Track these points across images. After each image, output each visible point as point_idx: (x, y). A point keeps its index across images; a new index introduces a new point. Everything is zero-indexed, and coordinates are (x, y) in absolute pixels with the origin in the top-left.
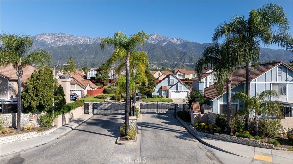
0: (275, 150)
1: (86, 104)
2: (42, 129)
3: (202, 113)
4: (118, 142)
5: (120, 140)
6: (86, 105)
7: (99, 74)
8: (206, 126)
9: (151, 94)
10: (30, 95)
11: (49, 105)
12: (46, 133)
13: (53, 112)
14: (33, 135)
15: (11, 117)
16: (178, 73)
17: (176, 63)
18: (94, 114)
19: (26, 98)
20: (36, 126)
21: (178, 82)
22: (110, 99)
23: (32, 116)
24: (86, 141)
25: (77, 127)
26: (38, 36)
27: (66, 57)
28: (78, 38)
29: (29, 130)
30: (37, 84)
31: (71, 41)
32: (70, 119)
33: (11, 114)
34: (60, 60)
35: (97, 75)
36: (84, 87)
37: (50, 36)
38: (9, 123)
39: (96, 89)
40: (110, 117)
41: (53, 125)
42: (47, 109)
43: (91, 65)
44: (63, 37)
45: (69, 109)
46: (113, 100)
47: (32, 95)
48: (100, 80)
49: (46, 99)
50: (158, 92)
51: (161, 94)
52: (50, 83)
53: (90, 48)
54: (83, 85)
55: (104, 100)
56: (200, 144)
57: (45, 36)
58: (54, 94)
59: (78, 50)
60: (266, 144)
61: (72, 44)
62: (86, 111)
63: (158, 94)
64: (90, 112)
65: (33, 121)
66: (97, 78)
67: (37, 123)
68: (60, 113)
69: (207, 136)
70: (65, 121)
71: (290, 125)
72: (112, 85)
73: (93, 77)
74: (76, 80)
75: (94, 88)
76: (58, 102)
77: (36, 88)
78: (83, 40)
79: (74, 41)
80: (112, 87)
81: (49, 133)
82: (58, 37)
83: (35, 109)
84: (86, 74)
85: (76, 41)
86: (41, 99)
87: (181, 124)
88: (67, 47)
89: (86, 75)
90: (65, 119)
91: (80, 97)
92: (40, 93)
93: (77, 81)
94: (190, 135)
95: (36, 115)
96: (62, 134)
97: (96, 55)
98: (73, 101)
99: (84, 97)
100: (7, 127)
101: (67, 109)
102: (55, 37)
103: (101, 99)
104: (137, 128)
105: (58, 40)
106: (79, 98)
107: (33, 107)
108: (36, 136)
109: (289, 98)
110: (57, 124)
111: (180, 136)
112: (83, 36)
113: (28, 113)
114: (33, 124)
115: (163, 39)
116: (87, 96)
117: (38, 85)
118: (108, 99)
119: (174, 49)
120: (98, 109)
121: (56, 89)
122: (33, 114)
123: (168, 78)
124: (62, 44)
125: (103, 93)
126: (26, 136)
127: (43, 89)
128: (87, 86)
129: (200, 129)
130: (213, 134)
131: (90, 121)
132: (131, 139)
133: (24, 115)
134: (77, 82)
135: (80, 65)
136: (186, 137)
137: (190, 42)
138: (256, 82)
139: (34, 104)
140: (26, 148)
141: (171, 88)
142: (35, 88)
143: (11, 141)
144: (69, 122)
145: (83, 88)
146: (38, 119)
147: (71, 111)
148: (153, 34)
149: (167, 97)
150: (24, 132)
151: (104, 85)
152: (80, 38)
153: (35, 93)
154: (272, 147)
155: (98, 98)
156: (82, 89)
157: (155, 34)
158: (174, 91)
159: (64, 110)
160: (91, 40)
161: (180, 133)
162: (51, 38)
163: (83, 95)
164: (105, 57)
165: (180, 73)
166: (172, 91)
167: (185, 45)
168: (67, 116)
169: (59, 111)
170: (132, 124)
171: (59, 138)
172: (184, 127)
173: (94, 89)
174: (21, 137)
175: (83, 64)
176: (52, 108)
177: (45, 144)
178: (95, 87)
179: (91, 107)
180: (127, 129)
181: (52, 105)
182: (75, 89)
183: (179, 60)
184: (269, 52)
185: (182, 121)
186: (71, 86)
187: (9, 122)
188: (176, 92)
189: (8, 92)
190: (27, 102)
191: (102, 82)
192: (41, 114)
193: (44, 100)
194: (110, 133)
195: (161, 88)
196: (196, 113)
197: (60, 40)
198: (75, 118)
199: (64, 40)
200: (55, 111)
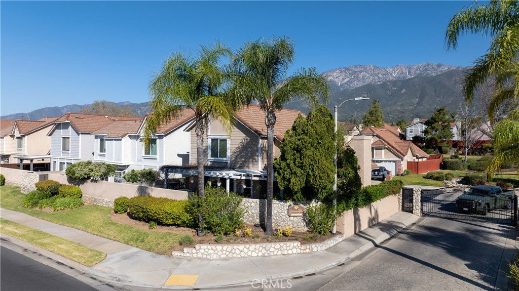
1: (406, 189)
2: (311, 238)
6: (406, 192)
7: (430, 130)
10: (288, 165)
11: (325, 188)
12: (319, 247)
13: (335, 202)
14: (293, 248)
15: (258, 206)
18: (425, 214)
19: (281, 171)
20: (300, 229)
22: (459, 182)
23: (293, 208)
25: (385, 241)
28: (388, 70)
29: (286, 236)
30: (302, 141)
31: (376, 77)
32: (372, 221)
33: (258, 200)
34: (358, 111)
35: (426, 132)
36: (401, 155)
37: (341, 72)
38: (255, 217)
39: (425, 159)
40: (466, 226)
41: (334, 231)
42: (323, 195)
44: (362, 71)
45: (368, 198)
46: (466, 184)
47: (292, 165)
48: (434, 143)
49: (319, 173)
52: (328, 140)
53: (411, 86)
54: (398, 151)
55: (446, 184)
57: (335, 74)
58: (336, 164)
59: (388, 92)
61: (379, 81)
62: (407, 205)
64: (414, 208)
65: (295, 219)
66: (426, 138)
67: (303, 224)
68: (348, 207)
70: (360, 225)
72: (461, 152)
73: (418, 137)
74: (385, 141)
75: (422, 158)
76: (345, 181)
77: (301, 150)
78: (397, 72)
79: (380, 76)
80: (460, 157)
81: (324, 248)
82: (355, 72)
83: (299, 195)
84: (405, 131)
85: (385, 76)
86: (308, 174)
88: (369, 88)
89: (404, 133)
90: (359, 220)
91: (393, 174)
92: (306, 161)
93: (387, 142)
95: (300, 207)
96: (353, 255)
97: (422, 97)
98: (378, 183)
99: (402, 175)
100: (252, 223)
101: (364, 198)
102: (350, 74)
103: (437, 180)
105: (354, 78)
106: (390, 177)
107: (293, 189)
108: (299, 251)
110: (343, 230)
112: (397, 66)
113: (286, 200)
114: (295, 225)
116: (408, 173)
117: (303, 144)
118: (454, 182)
120: (433, 203)
121: (340, 154)
122: (295, 204)
124: (360, 84)
125: (440, 169)
126: (280, 248)
127: (313, 152)
128: (406, 154)
131: (414, 229)
133: (279, 205)
134: (385, 143)
135: (393, 118)
139: (297, 183)
142: (297, 149)
143: (254, 254)
144: (370, 227)
145: (399, 158)
146: (304, 214)
147: (372, 204)
150: (276, 239)
151: (441, 152)
152: (391, 70)
153: (298, 160)
155: (429, 178)
156: (397, 159)
159: (357, 200)
160: (412, 71)
162: (343, 76)
163: (399, 172)
164: (439, 100)
168: (365, 213)
169: (347, 202)
171: (343, 264)
173: (420, 160)
174: (272, 249)
175: (397, 115)
176: (332, 194)
177: (314, 274)
178: (423, 156)
179: (417, 197)
181: (331, 189)
182: (383, 158)
186: (376, 153)
187: (255, 215)
189: (260, 159)
190: (284, 178)
191: (437, 146)
192: (311, 205)
193: (314, 175)
197: (357, 77)
198: (382, 218)
199: (365, 75)
200: (339, 202)
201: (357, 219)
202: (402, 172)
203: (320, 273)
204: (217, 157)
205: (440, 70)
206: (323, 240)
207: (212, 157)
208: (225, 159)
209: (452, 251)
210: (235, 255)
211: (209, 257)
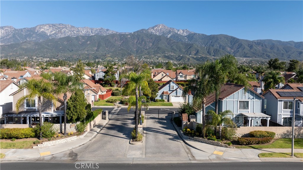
0: (229, 148)
2: (79, 134)
3: (189, 121)
4: (131, 142)
5: (132, 141)
6: (103, 112)
7: (106, 76)
8: (190, 132)
9: (155, 99)
10: (72, 112)
13: (85, 121)
14: (75, 138)
15: (60, 126)
16: (180, 75)
17: (182, 56)
18: (110, 119)
19: (69, 114)
20: (74, 132)
21: (178, 88)
23: (72, 125)
24: (110, 142)
25: (100, 131)
26: (38, 27)
27: (68, 49)
28: (79, 29)
29: (72, 135)
31: (73, 33)
32: (94, 125)
33: (59, 124)
34: (61, 52)
35: (104, 77)
36: (96, 92)
37: (50, 27)
38: (59, 130)
40: (122, 122)
41: (85, 131)
42: (81, 120)
43: (93, 58)
44: (64, 28)
46: (122, 104)
47: (73, 112)
48: (108, 82)
50: (160, 97)
51: (163, 99)
53: (92, 40)
55: (115, 104)
56: (183, 144)
57: (46, 27)
59: (80, 42)
60: (224, 144)
61: (74, 35)
63: (160, 98)
64: (106, 118)
65: (72, 129)
66: (105, 80)
67: (75, 130)
68: (89, 122)
69: (189, 139)
70: (91, 127)
71: (243, 132)
72: (119, 86)
73: (101, 78)
74: (89, 86)
75: (104, 92)
78: (84, 31)
79: (75, 32)
80: (119, 89)
81: (83, 136)
82: (59, 28)
83: (74, 121)
85: (78, 32)
86: (78, 114)
87: (175, 128)
88: (68, 39)
89: (94, 76)
92: (78, 110)
94: (179, 137)
95: (74, 125)
96: (93, 137)
97: (98, 47)
100: (58, 132)
102: (56, 28)
103: (111, 103)
104: (143, 132)
105: (58, 32)
106: (93, 103)
107: (73, 119)
108: (76, 139)
109: (250, 111)
110: (87, 130)
111: (172, 138)
112: (85, 27)
113: (70, 123)
114: (72, 131)
115: (169, 30)
116: (99, 100)
118: (118, 103)
119: (180, 41)
120: (111, 114)
122: (72, 124)
123: (169, 84)
124: (63, 36)
125: (112, 95)
126: (70, 139)
128: (99, 91)
129: (186, 134)
130: (193, 137)
131: (107, 126)
132: (139, 141)
134: (90, 88)
135: (83, 58)
136: (176, 139)
137: (197, 33)
138: (227, 100)
139: (75, 117)
140: (74, 147)
141: (171, 93)
142: (74, 106)
143: (63, 142)
144: (93, 127)
145: (96, 94)
146: (75, 127)
147: (94, 119)
148: (158, 25)
149: (168, 101)
150: (69, 136)
152: (81, 29)
153: (75, 110)
154: (227, 146)
155: (108, 102)
157: (160, 25)
158: (174, 96)
159: (91, 119)
160: (93, 31)
161: (173, 136)
162: (51, 29)
163: (96, 100)
164: (108, 49)
165: (182, 75)
166: (173, 96)
167: (191, 36)
168: (92, 123)
169: (88, 120)
170: (139, 130)
171: (91, 140)
172: (176, 131)
174: (68, 140)
175: (85, 56)
176: (84, 119)
177: (84, 144)
178: (104, 90)
179: (107, 114)
180: (137, 134)
181: (84, 117)
183: (185, 52)
184: (278, 44)
185: (176, 126)
186: (86, 92)
188: (176, 96)
189: (52, 107)
190: (70, 116)
192: (77, 123)
194: (124, 136)
195: (163, 93)
196: (185, 121)
197: (60, 31)
198: (97, 123)
199: (66, 31)
200: (86, 121)
201: (90, 125)
202: (97, 100)
203: (86, 143)
204: (30, 107)
205: (108, 32)
206: (83, 134)
207: (27, 107)
208: (35, 108)
209: (119, 131)
210: (56, 144)
211: (47, 146)
